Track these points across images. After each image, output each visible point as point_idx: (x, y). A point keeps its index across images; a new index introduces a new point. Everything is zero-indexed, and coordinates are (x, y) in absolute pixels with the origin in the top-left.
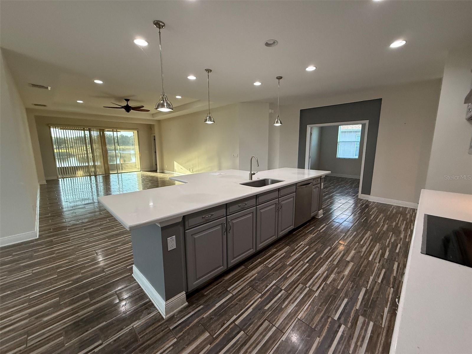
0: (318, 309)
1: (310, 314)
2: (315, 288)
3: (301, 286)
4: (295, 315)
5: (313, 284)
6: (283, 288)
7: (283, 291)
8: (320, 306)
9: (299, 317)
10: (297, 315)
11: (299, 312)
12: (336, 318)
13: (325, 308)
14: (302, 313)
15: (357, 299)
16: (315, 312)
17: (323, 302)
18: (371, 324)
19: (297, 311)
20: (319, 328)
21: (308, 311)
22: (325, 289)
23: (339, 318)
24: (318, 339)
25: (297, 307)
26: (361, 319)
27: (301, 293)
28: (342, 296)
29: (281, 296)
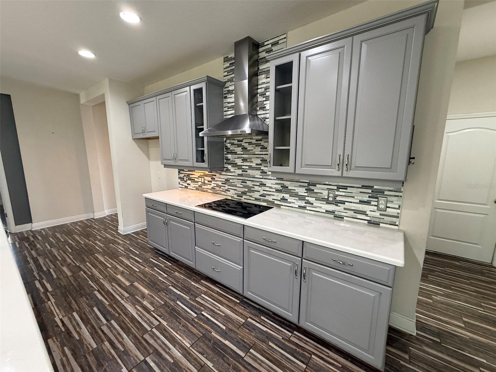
0: (183, 326)
1: (188, 335)
2: (156, 323)
3: (146, 336)
4: (186, 350)
5: (150, 324)
6: (142, 358)
7: (148, 359)
8: (180, 324)
9: (189, 345)
10: (186, 347)
11: (183, 344)
12: (195, 315)
13: (183, 320)
14: (184, 341)
15: (179, 295)
16: (186, 330)
17: (177, 320)
18: (202, 295)
19: (182, 346)
20: (203, 330)
21: (184, 336)
22: (160, 314)
23: (196, 313)
24: (212, 333)
25: (176, 345)
26: (198, 299)
27: (158, 338)
28: (174, 304)
29: (155, 362)
